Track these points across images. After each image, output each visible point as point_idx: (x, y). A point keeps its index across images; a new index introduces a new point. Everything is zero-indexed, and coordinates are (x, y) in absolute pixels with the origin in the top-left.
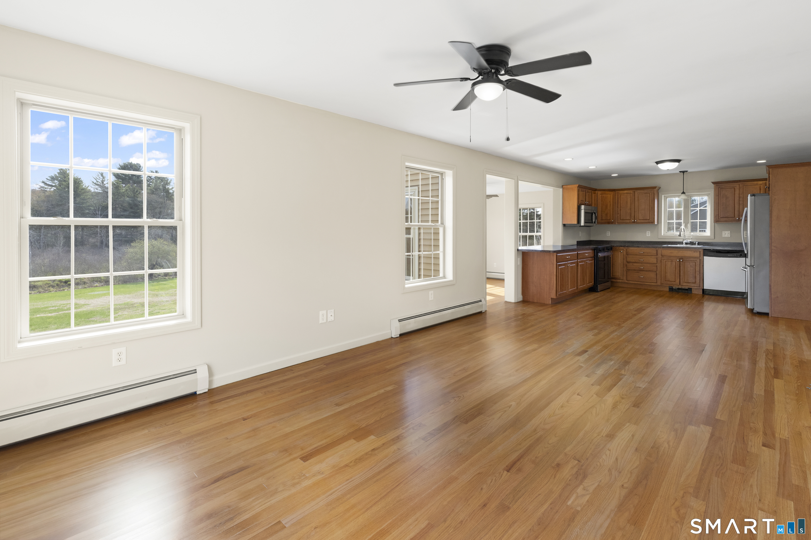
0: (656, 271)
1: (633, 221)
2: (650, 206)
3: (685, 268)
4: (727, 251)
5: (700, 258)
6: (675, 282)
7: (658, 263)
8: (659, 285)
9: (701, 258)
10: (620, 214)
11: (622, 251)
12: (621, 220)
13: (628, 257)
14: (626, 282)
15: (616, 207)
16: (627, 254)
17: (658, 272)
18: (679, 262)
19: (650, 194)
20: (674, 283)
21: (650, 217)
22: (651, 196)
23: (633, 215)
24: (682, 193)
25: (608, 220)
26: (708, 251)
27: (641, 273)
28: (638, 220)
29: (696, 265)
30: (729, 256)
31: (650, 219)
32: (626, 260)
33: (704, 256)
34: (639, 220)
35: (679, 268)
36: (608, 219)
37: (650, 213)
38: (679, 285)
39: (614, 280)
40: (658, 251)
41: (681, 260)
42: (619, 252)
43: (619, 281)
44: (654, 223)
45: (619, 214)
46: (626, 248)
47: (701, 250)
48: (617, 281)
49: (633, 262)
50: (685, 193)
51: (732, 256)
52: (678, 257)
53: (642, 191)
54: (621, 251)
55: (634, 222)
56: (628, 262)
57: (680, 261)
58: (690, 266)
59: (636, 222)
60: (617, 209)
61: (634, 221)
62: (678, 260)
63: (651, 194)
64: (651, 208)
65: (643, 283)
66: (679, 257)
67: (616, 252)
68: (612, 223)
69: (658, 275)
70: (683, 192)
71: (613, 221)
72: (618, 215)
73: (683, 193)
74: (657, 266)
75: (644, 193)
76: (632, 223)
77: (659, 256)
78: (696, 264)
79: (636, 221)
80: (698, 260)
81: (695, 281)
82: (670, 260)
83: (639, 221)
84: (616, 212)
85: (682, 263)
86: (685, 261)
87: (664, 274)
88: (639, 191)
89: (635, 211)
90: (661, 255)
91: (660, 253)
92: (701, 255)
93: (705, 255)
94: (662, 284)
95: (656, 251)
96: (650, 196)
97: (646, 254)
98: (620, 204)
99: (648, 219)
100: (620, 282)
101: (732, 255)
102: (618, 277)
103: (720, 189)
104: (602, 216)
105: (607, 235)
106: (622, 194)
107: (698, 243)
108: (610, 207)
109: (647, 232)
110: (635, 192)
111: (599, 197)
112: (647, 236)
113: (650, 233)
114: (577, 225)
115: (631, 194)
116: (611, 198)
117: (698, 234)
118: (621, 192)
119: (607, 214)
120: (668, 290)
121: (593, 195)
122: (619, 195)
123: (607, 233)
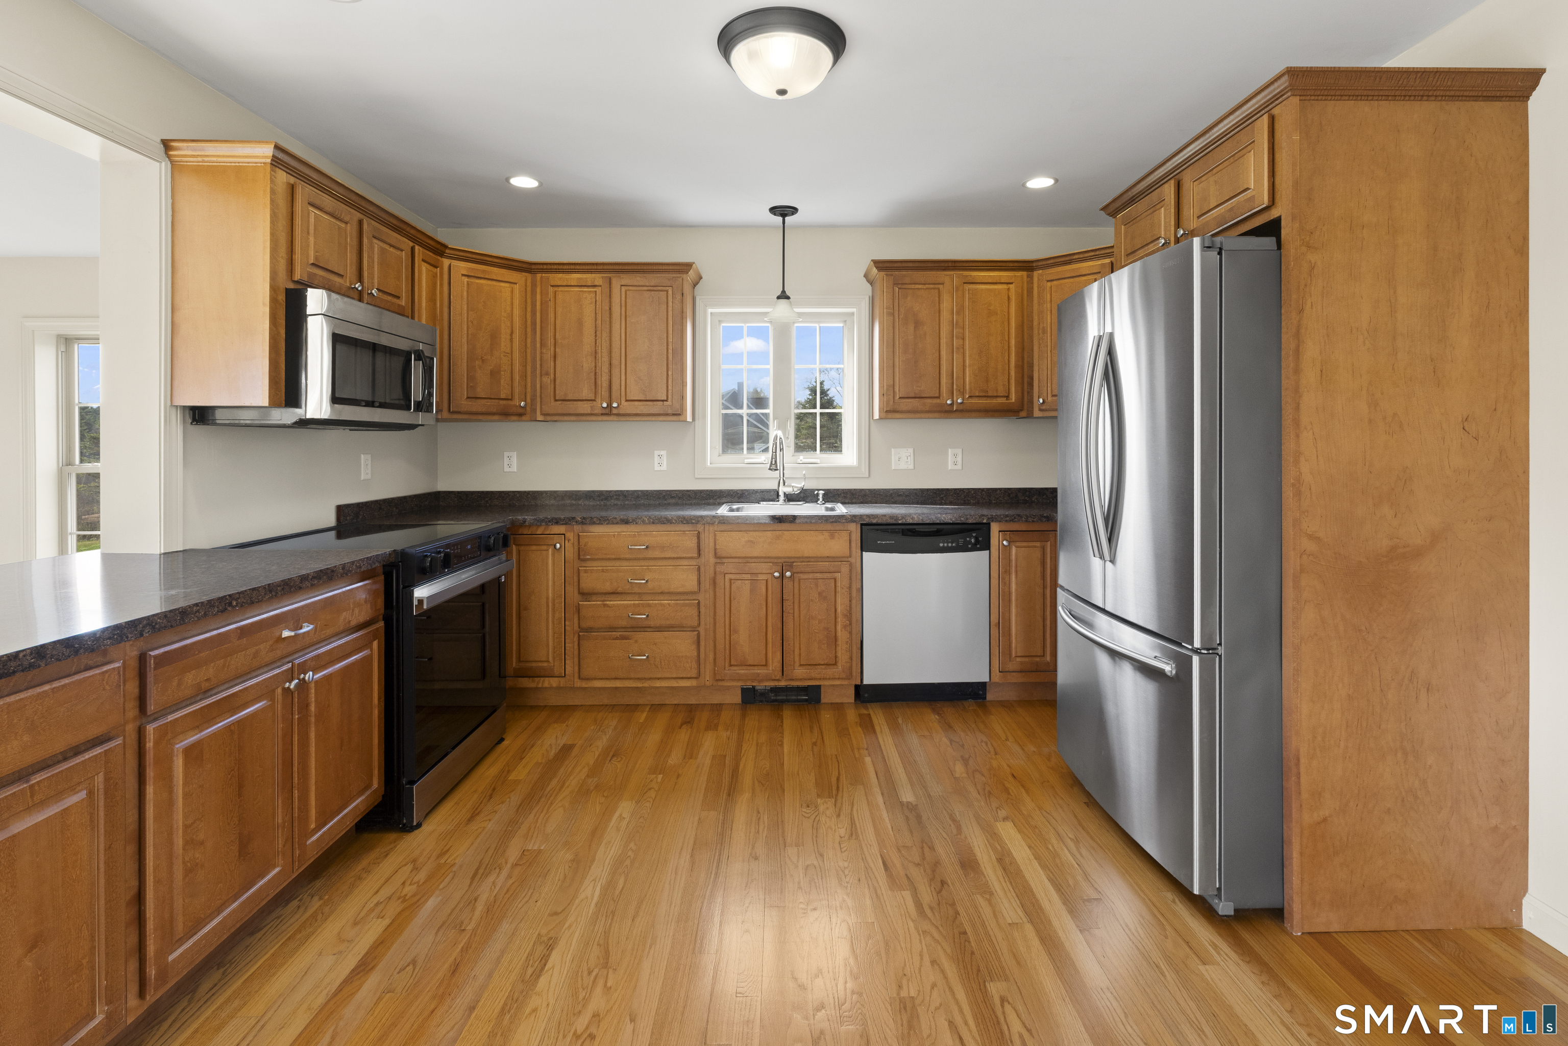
0: (693, 629)
1: (605, 405)
2: (667, 345)
3: (802, 606)
4: (934, 528)
5: (849, 559)
6: (766, 665)
7: (702, 589)
8: (707, 683)
9: (852, 560)
10: (552, 376)
11: (558, 546)
12: (556, 400)
13: (586, 571)
14: (578, 684)
15: (538, 345)
16: (582, 555)
17: (702, 630)
18: (780, 580)
19: (667, 291)
20: (762, 671)
21: (670, 391)
22: (670, 304)
23: (604, 380)
24: (778, 298)
25: (504, 402)
26: (877, 530)
27: (636, 641)
28: (623, 402)
29: (839, 589)
30: (941, 545)
31: (666, 401)
32: (576, 584)
33: (863, 549)
34: (627, 401)
35: (780, 606)
36: (503, 396)
37: (670, 373)
38: (778, 680)
39: (526, 683)
40: (702, 536)
41: (788, 574)
42: (544, 547)
43: (547, 682)
44: (681, 418)
45: (547, 374)
46: (577, 528)
47: (855, 529)
48: (540, 686)
49: (606, 594)
50: (788, 298)
51: (950, 545)
52: (776, 561)
53: (638, 279)
54: (555, 546)
55: (608, 412)
56: (586, 595)
57: (782, 575)
58: (820, 594)
59: (615, 411)
60: (541, 353)
61: (610, 405)
62: (777, 574)
63: (670, 292)
64: (670, 351)
65: (646, 684)
66: (780, 561)
67: (534, 548)
68: (520, 414)
69: (702, 643)
70: (783, 291)
71: (526, 405)
72: (547, 380)
73: (783, 296)
74: (699, 602)
75: (646, 288)
76: (602, 414)
77: (709, 558)
78: (839, 584)
79: (615, 405)
80: (845, 569)
81: (836, 657)
82: (748, 577)
83: (627, 407)
84: (538, 366)
85: (788, 585)
86: (802, 576)
87: (727, 637)
88: (627, 279)
89: (610, 364)
90: (715, 554)
91: (712, 544)
92: (853, 545)
93: (867, 545)
94: (717, 680)
95: (695, 540)
96: (667, 303)
97: (657, 554)
98: (552, 328)
99: (663, 401)
100: (551, 688)
101: (952, 543)
102: (545, 664)
103: (899, 288)
104: (471, 378)
105: (507, 469)
106: (561, 289)
107: (824, 495)
108: (511, 340)
109: (657, 453)
110: (614, 281)
111: (460, 284)
112: (657, 468)
113: (665, 459)
114: (289, 416)
115: (598, 290)
116: (517, 302)
117: (818, 461)
118: (557, 278)
119: (495, 374)
120: (737, 698)
121: (423, 270)
122: (551, 289)
123: (506, 461)
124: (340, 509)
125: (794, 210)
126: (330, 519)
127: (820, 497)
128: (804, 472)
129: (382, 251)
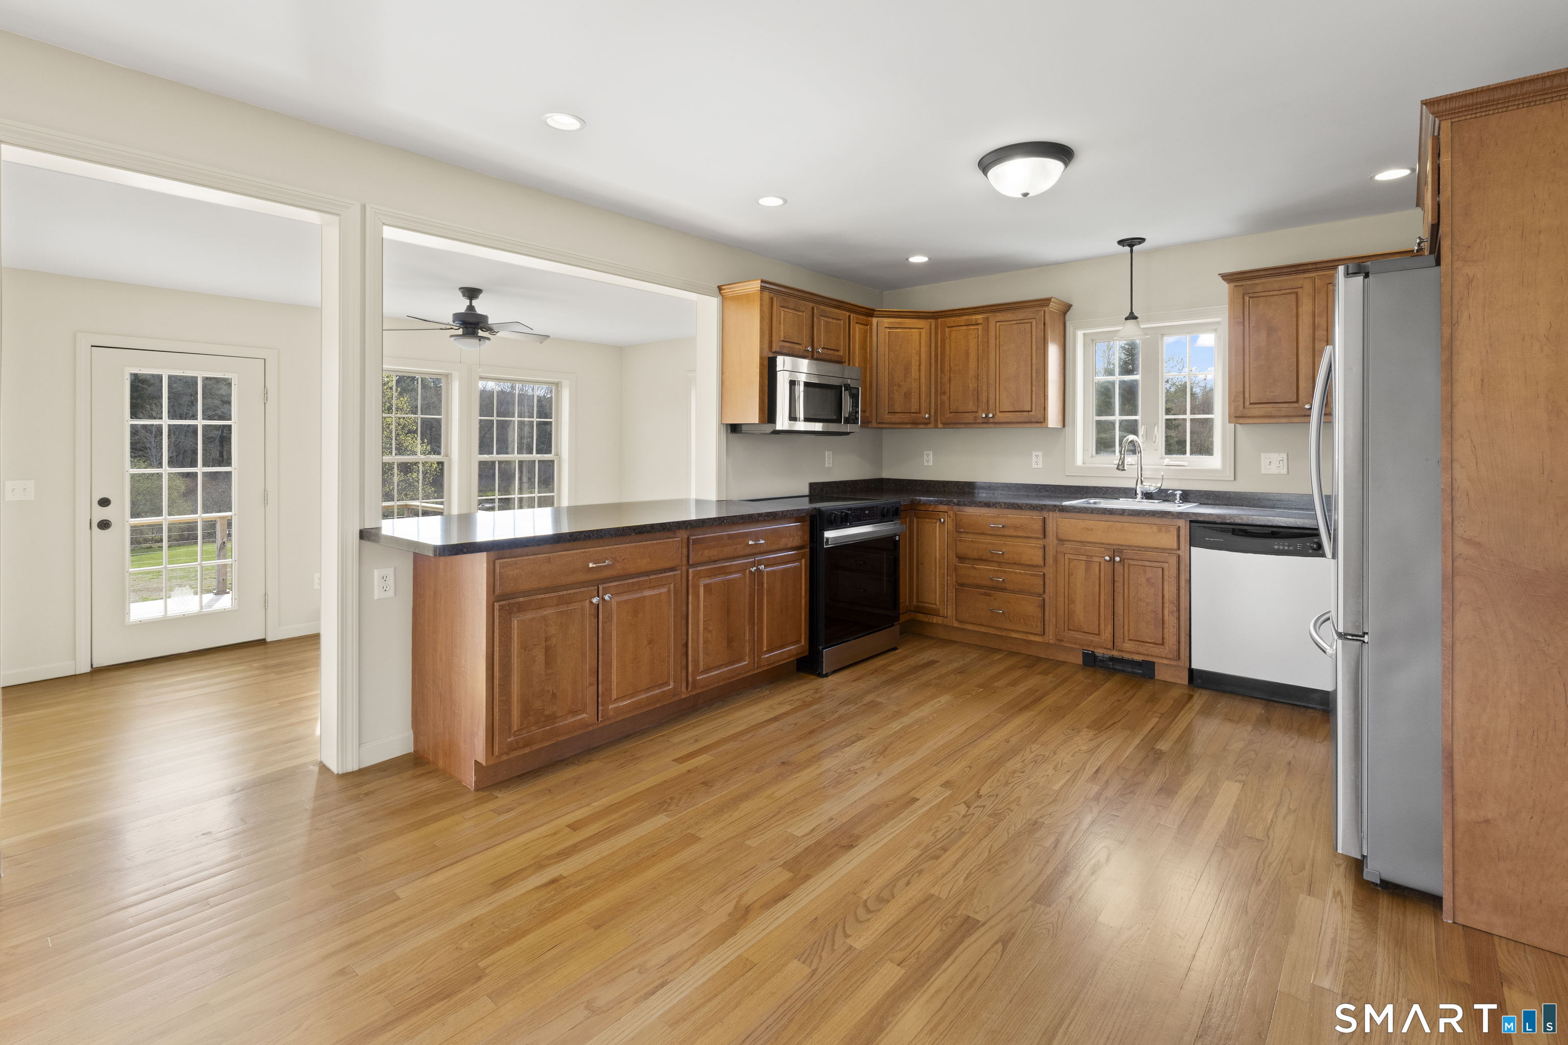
0: (1040, 595)
1: (984, 416)
2: (1032, 366)
3: (1131, 589)
4: (1269, 530)
5: (1178, 552)
6: (1099, 634)
7: (1047, 564)
8: (1051, 642)
9: (1181, 553)
10: (948, 394)
11: (942, 520)
12: (951, 413)
13: (960, 541)
14: (956, 624)
15: (939, 372)
16: (959, 528)
17: (1046, 596)
18: (1111, 564)
19: (1031, 323)
20: (1096, 639)
21: (1034, 404)
22: (1034, 333)
23: (983, 397)
24: (1127, 319)
25: (915, 415)
26: (1206, 527)
27: (996, 599)
28: (998, 413)
29: (1166, 577)
30: (1276, 547)
31: (1031, 411)
32: (954, 549)
33: (1190, 546)
34: (1000, 412)
35: (1111, 585)
36: (913, 411)
37: (1034, 389)
38: (1110, 649)
39: (921, 617)
40: (1047, 521)
41: (1117, 559)
42: (934, 521)
43: (935, 620)
44: (1044, 425)
45: (944, 393)
46: (956, 508)
47: (1183, 524)
48: (931, 621)
49: (974, 559)
50: (1136, 318)
51: (1286, 548)
52: (1109, 547)
53: (1008, 316)
54: (940, 520)
55: (986, 422)
56: (962, 558)
57: (1112, 560)
58: (1148, 580)
59: (991, 420)
60: (941, 378)
61: (987, 416)
62: (1107, 558)
63: (1034, 323)
64: (1034, 371)
65: (1004, 634)
66: (1113, 547)
67: (927, 520)
68: (926, 423)
69: (1047, 608)
70: (1132, 313)
71: (930, 416)
72: (945, 398)
73: (1132, 317)
74: (1044, 574)
75: (1015, 322)
76: (983, 423)
77: (1051, 539)
78: (1166, 573)
79: (991, 415)
80: (1173, 561)
81: (1163, 638)
82: (1084, 558)
83: (1000, 417)
84: (939, 388)
85: (1119, 568)
86: (1131, 562)
87: (1066, 606)
88: (1000, 316)
89: (988, 384)
90: (1057, 536)
91: (1055, 529)
92: (1182, 539)
93: (1195, 540)
94: (1058, 640)
95: (1040, 523)
96: (1031, 332)
97: (1011, 532)
98: (948, 358)
99: (1028, 411)
100: (937, 624)
101: (1289, 546)
102: (934, 606)
103: (1250, 298)
104: (891, 399)
105: (926, 464)
106: (954, 328)
107: (1181, 495)
108: (919, 370)
109: (1034, 453)
110: (990, 320)
111: (883, 335)
112: (1034, 466)
113: (1041, 458)
114: (768, 428)
115: (979, 327)
116: (923, 342)
117: (1185, 463)
118: (952, 321)
119: (907, 395)
120: (1079, 660)
121: (857, 330)
122: (947, 329)
123: (925, 457)
124: (812, 485)
125: (1142, 240)
126: (806, 491)
127: (1178, 496)
128: (1162, 473)
129: (827, 323)
